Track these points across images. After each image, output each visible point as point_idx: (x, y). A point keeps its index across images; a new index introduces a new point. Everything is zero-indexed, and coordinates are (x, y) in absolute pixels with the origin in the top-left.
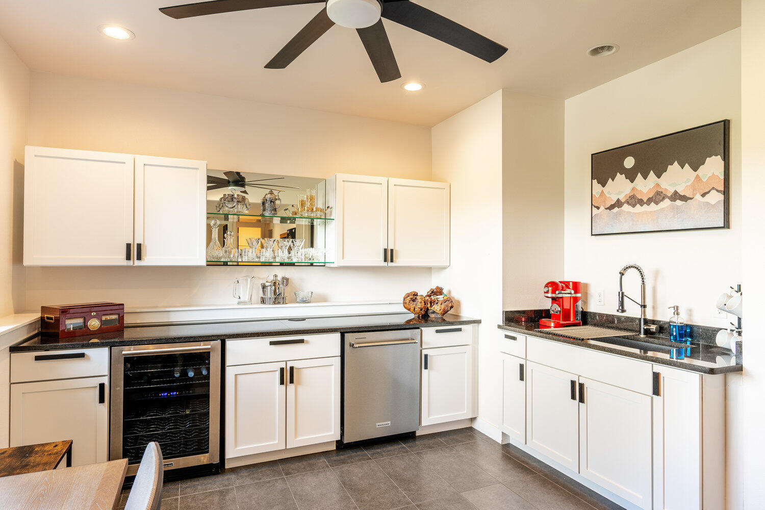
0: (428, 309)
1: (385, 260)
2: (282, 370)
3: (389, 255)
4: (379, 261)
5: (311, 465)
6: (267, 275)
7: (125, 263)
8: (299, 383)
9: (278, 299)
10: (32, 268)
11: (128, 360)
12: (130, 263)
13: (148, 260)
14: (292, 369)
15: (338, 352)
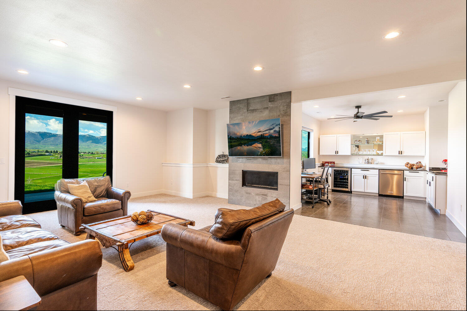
0: (412, 167)
1: (399, 154)
2: (363, 176)
3: (400, 153)
4: (397, 154)
5: (364, 197)
6: (366, 157)
7: (335, 154)
8: (368, 179)
9: (368, 163)
10: (321, 155)
11: (334, 170)
12: (336, 154)
13: (339, 154)
14: (366, 176)
15: (378, 174)
